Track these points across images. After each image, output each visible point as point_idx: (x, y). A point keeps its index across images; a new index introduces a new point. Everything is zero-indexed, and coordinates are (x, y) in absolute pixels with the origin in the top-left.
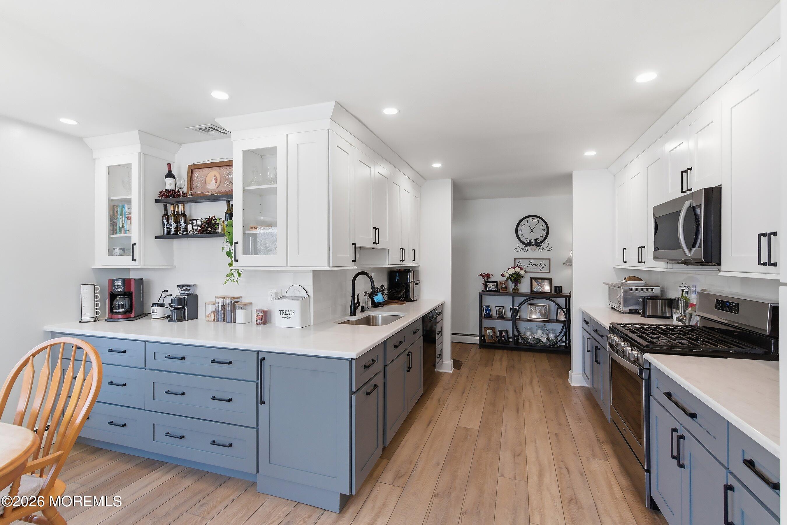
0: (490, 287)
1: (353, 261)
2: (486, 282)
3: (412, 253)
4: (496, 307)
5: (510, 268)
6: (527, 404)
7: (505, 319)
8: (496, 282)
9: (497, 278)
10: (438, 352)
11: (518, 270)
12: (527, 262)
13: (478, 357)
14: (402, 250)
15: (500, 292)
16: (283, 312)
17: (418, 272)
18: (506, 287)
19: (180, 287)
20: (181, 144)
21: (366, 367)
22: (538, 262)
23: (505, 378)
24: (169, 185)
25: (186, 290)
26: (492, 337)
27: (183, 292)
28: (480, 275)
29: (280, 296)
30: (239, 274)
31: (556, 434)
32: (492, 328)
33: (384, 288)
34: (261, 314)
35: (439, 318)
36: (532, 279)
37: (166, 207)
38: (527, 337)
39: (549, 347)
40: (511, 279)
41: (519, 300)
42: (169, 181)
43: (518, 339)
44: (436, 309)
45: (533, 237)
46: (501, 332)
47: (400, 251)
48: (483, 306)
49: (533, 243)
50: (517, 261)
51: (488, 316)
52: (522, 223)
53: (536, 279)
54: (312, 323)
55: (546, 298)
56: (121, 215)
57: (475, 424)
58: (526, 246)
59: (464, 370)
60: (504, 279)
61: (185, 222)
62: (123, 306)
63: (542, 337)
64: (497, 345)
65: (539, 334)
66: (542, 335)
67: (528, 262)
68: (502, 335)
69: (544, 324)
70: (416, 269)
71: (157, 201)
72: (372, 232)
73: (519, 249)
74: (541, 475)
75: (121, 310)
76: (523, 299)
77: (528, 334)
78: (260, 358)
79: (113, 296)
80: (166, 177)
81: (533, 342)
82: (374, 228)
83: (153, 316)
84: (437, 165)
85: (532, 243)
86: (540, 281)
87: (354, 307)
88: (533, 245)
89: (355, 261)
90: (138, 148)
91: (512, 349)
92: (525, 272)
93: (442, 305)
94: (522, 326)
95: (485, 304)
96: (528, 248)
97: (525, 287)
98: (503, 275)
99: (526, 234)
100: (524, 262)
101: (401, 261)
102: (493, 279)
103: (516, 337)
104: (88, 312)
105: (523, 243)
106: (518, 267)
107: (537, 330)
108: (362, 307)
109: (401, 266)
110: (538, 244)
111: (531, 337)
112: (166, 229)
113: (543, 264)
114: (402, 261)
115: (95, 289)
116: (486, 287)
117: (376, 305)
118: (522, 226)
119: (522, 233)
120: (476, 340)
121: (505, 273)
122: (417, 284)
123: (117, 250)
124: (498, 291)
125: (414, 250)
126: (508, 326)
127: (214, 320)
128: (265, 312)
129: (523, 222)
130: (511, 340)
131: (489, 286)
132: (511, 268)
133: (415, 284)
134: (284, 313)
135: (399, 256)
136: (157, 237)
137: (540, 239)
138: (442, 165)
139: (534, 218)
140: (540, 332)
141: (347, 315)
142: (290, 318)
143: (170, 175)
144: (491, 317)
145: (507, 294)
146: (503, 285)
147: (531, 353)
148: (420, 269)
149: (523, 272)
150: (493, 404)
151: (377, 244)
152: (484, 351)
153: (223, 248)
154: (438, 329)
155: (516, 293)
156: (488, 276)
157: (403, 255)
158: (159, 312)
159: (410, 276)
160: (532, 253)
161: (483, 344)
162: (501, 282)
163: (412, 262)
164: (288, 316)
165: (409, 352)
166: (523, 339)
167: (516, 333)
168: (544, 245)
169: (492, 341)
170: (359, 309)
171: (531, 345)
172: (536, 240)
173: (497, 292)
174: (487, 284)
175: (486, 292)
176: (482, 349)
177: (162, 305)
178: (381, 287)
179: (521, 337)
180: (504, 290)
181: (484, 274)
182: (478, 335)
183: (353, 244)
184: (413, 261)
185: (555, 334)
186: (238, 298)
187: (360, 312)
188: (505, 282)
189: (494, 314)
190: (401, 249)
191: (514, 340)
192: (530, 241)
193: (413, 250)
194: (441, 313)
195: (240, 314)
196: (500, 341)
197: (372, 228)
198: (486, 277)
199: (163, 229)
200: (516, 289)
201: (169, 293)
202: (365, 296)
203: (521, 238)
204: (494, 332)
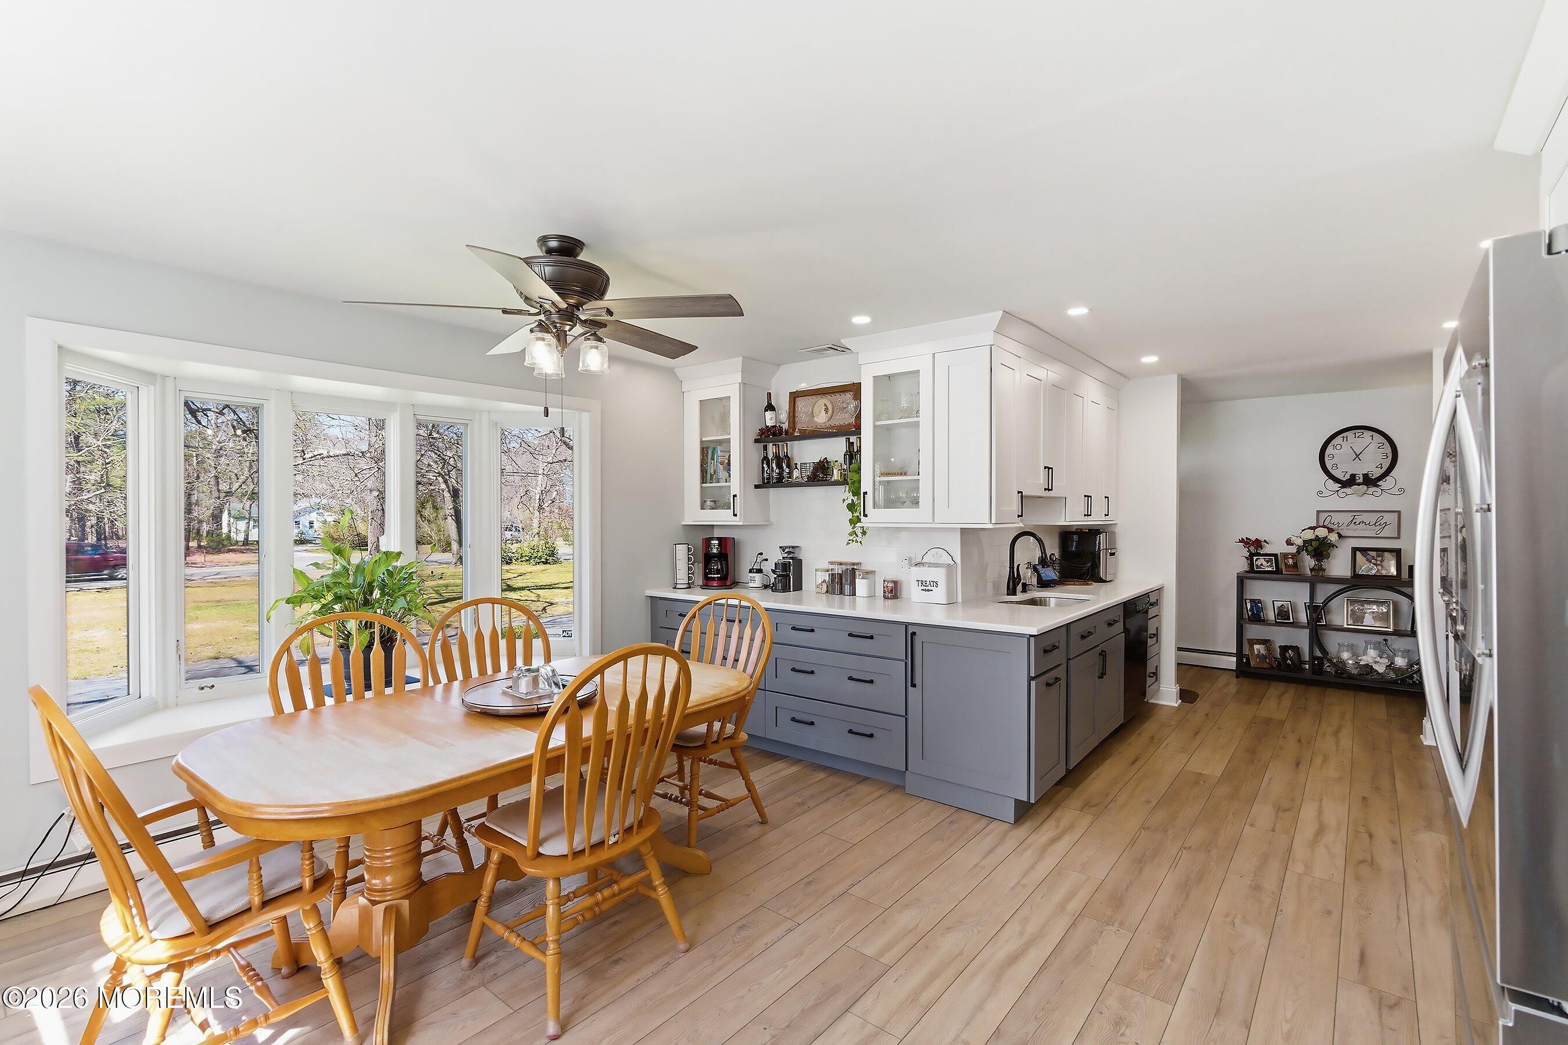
0: (1262, 565)
1: (1019, 516)
2: (1252, 555)
3: (1104, 503)
4: (1273, 601)
5: (1305, 529)
6: (1319, 760)
7: (1295, 625)
8: (1275, 555)
9: (1277, 546)
10: (1150, 669)
11: (1322, 532)
12: (1345, 519)
13: (1233, 688)
14: (1088, 500)
15: (1282, 574)
16: (922, 583)
17: (1115, 536)
18: (1295, 565)
19: (783, 548)
20: (779, 365)
21: (1046, 651)
22: (1372, 518)
23: (1282, 722)
24: (770, 419)
25: (789, 553)
26: (1264, 657)
27: (786, 555)
28: (1240, 541)
29: (914, 562)
30: (864, 533)
31: (1364, 798)
32: (1265, 642)
33: (1056, 558)
34: (891, 585)
35: (1152, 612)
36: (1355, 550)
37: (765, 448)
38: (1343, 662)
39: (1394, 682)
40: (1307, 551)
41: (1324, 591)
42: (769, 415)
43: (1321, 664)
44: (1147, 595)
45: (1360, 469)
46: (1284, 649)
47: (1083, 500)
48: (1245, 600)
49: (1361, 480)
50: (1323, 516)
51: (1257, 617)
52: (1334, 442)
53: (1364, 551)
54: (960, 600)
55: (1389, 589)
56: (713, 459)
57: (1215, 769)
58: (1342, 487)
59: (1202, 706)
60: (1293, 549)
61: (788, 466)
62: (718, 572)
63: (1376, 662)
64: (1276, 672)
65: (1369, 656)
66: (1378, 659)
67: (1348, 517)
68: (1287, 655)
69: (1384, 640)
70: (1111, 529)
71: (756, 441)
72: (1042, 473)
73: (1326, 493)
74: (1320, 832)
75: (716, 576)
76: (1334, 588)
77: (1345, 655)
78: (910, 632)
79: (708, 558)
80: (766, 410)
81: (1355, 672)
82: (1045, 468)
83: (752, 585)
84: (1150, 359)
85: (1357, 481)
86: (1374, 554)
87: (1014, 583)
88: (1359, 484)
89: (1021, 516)
90: (738, 378)
91: (1308, 683)
92: (1340, 536)
93: (1160, 590)
94: (1333, 642)
95: (1248, 596)
96: (1348, 490)
97: (1339, 565)
98: (1289, 542)
99: (1342, 464)
100: (1337, 518)
101: (1085, 515)
102: (1268, 549)
103: (1318, 664)
104: (682, 577)
105: (1336, 480)
106: (1324, 527)
107: (1366, 649)
108: (1024, 586)
109: (1086, 523)
110: (1369, 481)
111: (1350, 662)
112: (765, 475)
113: (1383, 522)
114: (1088, 515)
115: (689, 550)
116: (1251, 564)
117: (1044, 584)
118: (1335, 447)
119: (1334, 461)
120: (1231, 662)
121: (1293, 539)
122: (1112, 554)
123: (708, 503)
124: (1278, 571)
125: (1108, 498)
126: (1301, 639)
127: (827, 592)
128: (895, 583)
129: (1338, 440)
130: (1307, 666)
131: (1259, 563)
132: (1308, 528)
133: (1108, 554)
134: (924, 584)
135: (1082, 508)
136: (757, 487)
137: (1377, 473)
138: (1160, 359)
139: (1362, 431)
140: (1372, 653)
141: (1004, 595)
142: (931, 590)
143: (770, 407)
144: (1264, 621)
145: (1300, 578)
146: (1291, 561)
147: (1351, 692)
148: (1117, 529)
149: (1333, 537)
150: (1252, 751)
151: (1049, 490)
152: (1247, 683)
153: (844, 500)
154: (1151, 630)
155: (1318, 577)
156: (1258, 543)
157: (1089, 506)
158: (757, 580)
159: (1100, 540)
160: (1355, 500)
161: (1245, 670)
162: (1285, 556)
163: (1104, 518)
164: (930, 588)
165: (1103, 651)
166: (1334, 665)
167: (1318, 654)
168: (1387, 483)
169: (1265, 666)
170: (1019, 588)
171: (1351, 677)
172: (1366, 476)
173: (1276, 574)
174: (1255, 558)
175: (1253, 573)
176: (1242, 679)
177: (760, 571)
178: (1050, 556)
179: (1330, 661)
180: (1292, 570)
181: (1250, 539)
182: (1235, 654)
183: (1019, 492)
184: (1106, 515)
185: (1409, 660)
186: (857, 564)
187: (1021, 592)
188: (1294, 556)
189: (1271, 616)
190: (1085, 496)
191: (1312, 665)
192: (1353, 476)
193: (1106, 497)
194: (1156, 603)
195: (861, 585)
196: (1282, 664)
197: (1042, 468)
198: (1254, 546)
199: (763, 475)
200: (1318, 570)
201: (764, 556)
202: (1027, 568)
203: (1331, 471)
204: (1269, 649)
